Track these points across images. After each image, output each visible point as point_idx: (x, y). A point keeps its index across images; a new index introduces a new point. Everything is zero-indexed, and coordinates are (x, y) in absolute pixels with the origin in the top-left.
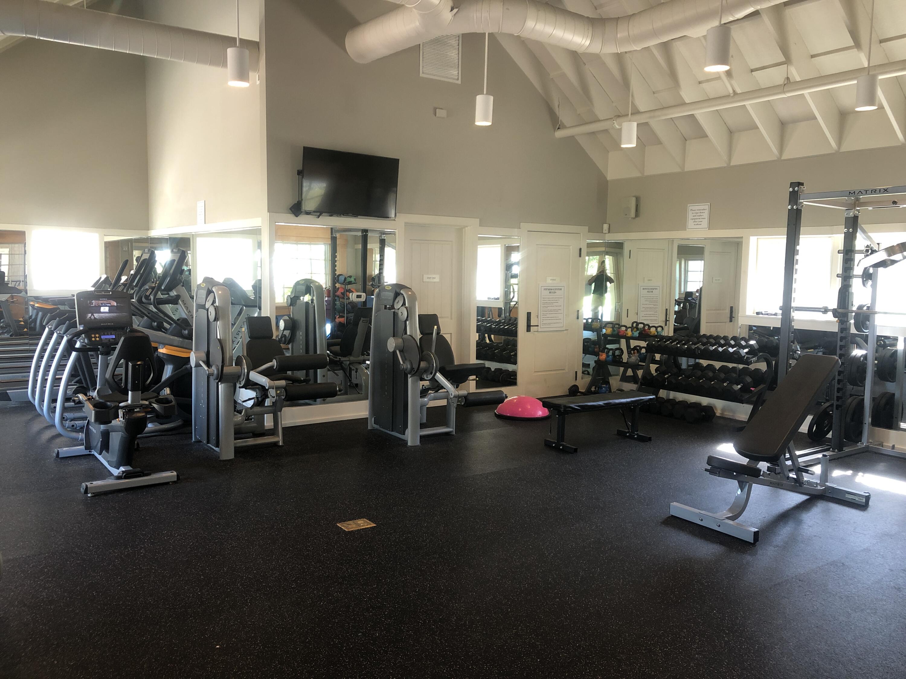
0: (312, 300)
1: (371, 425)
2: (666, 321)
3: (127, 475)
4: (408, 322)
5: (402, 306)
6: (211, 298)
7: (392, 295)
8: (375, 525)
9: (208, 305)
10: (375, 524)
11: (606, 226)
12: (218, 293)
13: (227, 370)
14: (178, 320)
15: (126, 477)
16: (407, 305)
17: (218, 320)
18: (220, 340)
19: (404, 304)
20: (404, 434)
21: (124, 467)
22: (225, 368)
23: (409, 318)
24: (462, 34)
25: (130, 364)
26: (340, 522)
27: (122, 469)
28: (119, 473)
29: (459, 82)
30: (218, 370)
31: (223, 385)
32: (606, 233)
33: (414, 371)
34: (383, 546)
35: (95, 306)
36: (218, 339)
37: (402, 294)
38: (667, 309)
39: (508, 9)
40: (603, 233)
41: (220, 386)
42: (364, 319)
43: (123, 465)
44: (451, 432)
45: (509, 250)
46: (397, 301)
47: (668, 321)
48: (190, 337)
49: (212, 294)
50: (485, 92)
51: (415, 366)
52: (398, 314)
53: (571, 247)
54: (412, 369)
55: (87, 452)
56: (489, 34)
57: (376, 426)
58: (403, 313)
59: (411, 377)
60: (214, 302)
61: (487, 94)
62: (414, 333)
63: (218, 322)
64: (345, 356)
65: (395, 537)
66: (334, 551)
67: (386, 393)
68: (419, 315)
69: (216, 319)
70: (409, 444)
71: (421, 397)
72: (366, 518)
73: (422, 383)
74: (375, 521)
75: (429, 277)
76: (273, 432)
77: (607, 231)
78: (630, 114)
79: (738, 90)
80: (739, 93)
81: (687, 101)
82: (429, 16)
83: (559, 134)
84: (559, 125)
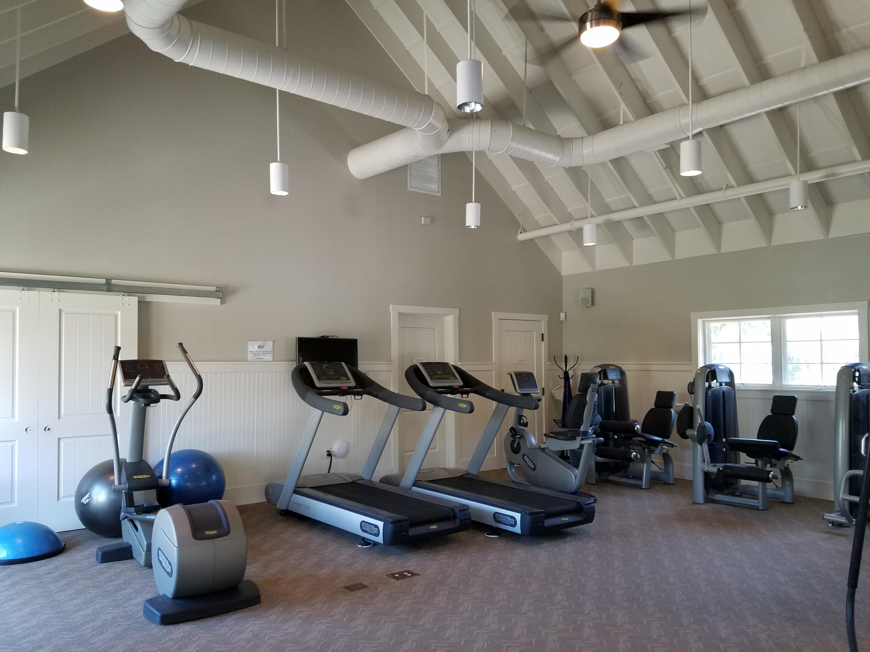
11: (563, 315)
29: (440, 195)
39: (495, 131)
40: (560, 320)
50: (473, 201)
53: (534, 332)
56: (476, 152)
61: (475, 202)
77: (564, 319)
78: (589, 217)
79: (684, 196)
80: (685, 198)
81: (637, 205)
82: (432, 138)
83: (522, 237)
84: (521, 230)
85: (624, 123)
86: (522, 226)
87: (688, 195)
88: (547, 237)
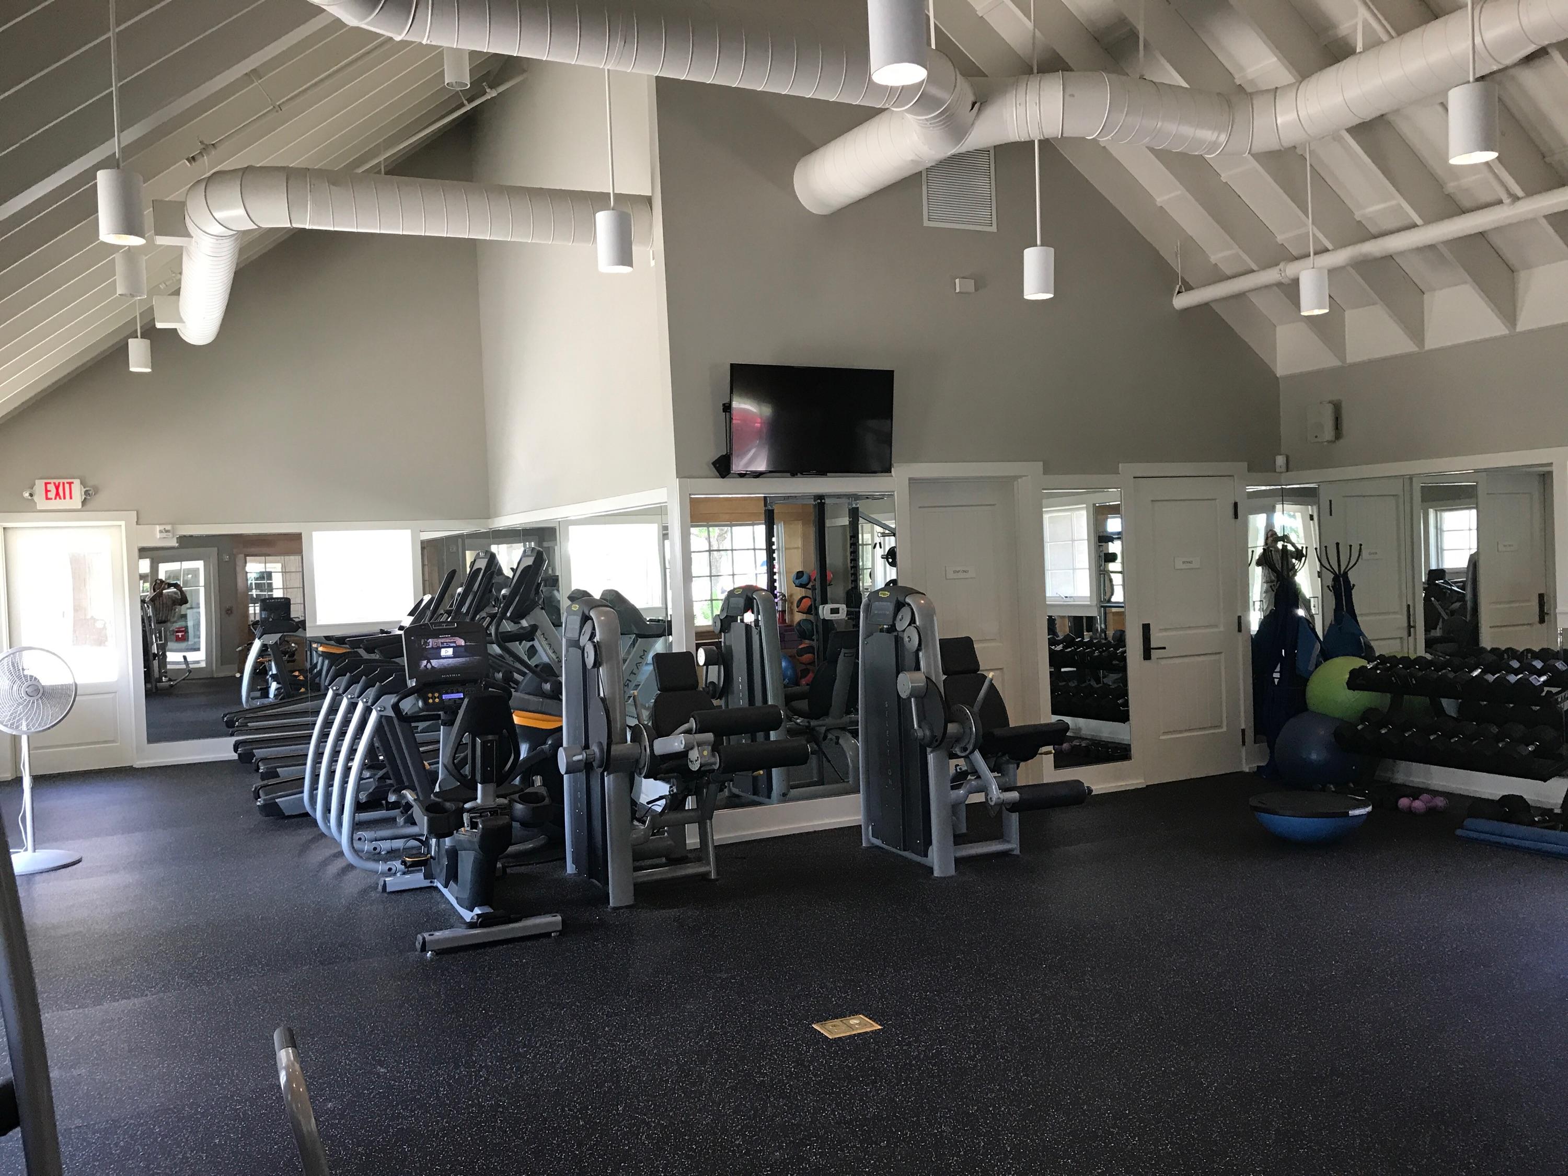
0: (757, 621)
1: (868, 839)
2: (1409, 627)
3: (484, 921)
4: (921, 654)
5: (910, 625)
6: (588, 627)
7: (890, 607)
8: (880, 1027)
9: (584, 640)
10: (880, 1025)
11: (1280, 460)
12: (598, 618)
13: (616, 749)
14: (536, 666)
15: (482, 925)
16: (918, 623)
17: (600, 666)
18: (603, 700)
19: (913, 621)
20: (926, 855)
21: (482, 908)
22: (613, 748)
23: (923, 647)
24: (995, 147)
25: (478, 740)
26: (818, 1022)
27: (477, 911)
28: (472, 918)
29: (994, 229)
30: (601, 750)
31: (611, 776)
32: (1281, 473)
33: (937, 741)
34: (896, 1067)
35: (432, 647)
36: (601, 699)
37: (909, 605)
38: (1409, 606)
39: (1072, 96)
40: (1275, 471)
41: (606, 779)
42: (847, 651)
43: (479, 905)
44: (1012, 850)
45: (1100, 513)
46: (899, 617)
47: (1412, 627)
48: (556, 695)
49: (590, 621)
50: (1039, 242)
51: (939, 734)
52: (902, 639)
53: (1218, 501)
54: (934, 737)
55: (427, 883)
56: (1040, 141)
57: (877, 842)
58: (911, 639)
59: (931, 752)
60: (593, 635)
61: (1042, 245)
62: (933, 671)
63: (601, 669)
64: (817, 718)
65: (918, 1051)
66: (808, 1076)
67: (890, 782)
68: (940, 640)
69: (597, 664)
70: (937, 873)
71: (953, 788)
72: (864, 1015)
73: (953, 762)
74: (880, 1020)
75: (958, 570)
76: (699, 855)
77: (1284, 469)
78: (1312, 254)
79: (1520, 193)
80: (1522, 198)
81: (1419, 221)
82: (934, 123)
83: (1181, 301)
84: (1180, 287)
85: (1366, 49)
86: (1183, 279)
87: (1531, 192)
88: (1240, 296)
